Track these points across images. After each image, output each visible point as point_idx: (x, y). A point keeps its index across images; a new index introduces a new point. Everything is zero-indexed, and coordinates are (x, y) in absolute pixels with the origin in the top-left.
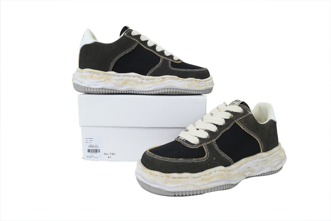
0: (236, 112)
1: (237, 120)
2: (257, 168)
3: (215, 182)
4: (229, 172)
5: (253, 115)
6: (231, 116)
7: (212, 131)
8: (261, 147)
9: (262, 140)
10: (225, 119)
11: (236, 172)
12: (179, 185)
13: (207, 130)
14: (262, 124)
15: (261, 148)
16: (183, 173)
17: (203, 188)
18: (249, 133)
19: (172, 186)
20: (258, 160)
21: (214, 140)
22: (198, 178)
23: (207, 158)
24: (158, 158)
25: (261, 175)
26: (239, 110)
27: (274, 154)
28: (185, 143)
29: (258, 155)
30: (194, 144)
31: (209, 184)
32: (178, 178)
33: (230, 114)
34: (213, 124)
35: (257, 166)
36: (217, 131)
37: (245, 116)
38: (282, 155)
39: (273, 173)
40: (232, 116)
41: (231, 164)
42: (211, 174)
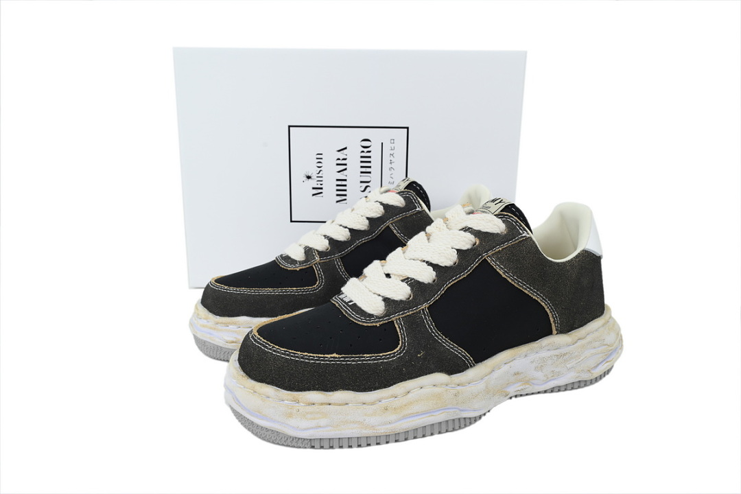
0: (487, 233)
1: (490, 253)
2: (539, 375)
3: (418, 414)
4: (459, 388)
5: (534, 239)
6: (475, 244)
7: (421, 280)
8: (554, 321)
9: (555, 305)
10: (459, 251)
11: (481, 386)
12: (323, 422)
13: (408, 278)
14: (559, 263)
15: (553, 325)
16: (336, 390)
17: (382, 431)
18: (521, 288)
19: (304, 424)
20: (544, 354)
21: (425, 306)
22: (373, 404)
23: (400, 353)
24: (274, 351)
25: (552, 391)
26: (496, 226)
27: (589, 338)
28: (350, 311)
29: (545, 341)
30: (371, 316)
31: (400, 420)
32: (322, 404)
33: (473, 236)
34: (427, 262)
35: (540, 368)
36: (434, 281)
37: (510, 243)
38: (610, 339)
39: (582, 384)
40: (477, 243)
41: (468, 368)
42: (410, 395)
